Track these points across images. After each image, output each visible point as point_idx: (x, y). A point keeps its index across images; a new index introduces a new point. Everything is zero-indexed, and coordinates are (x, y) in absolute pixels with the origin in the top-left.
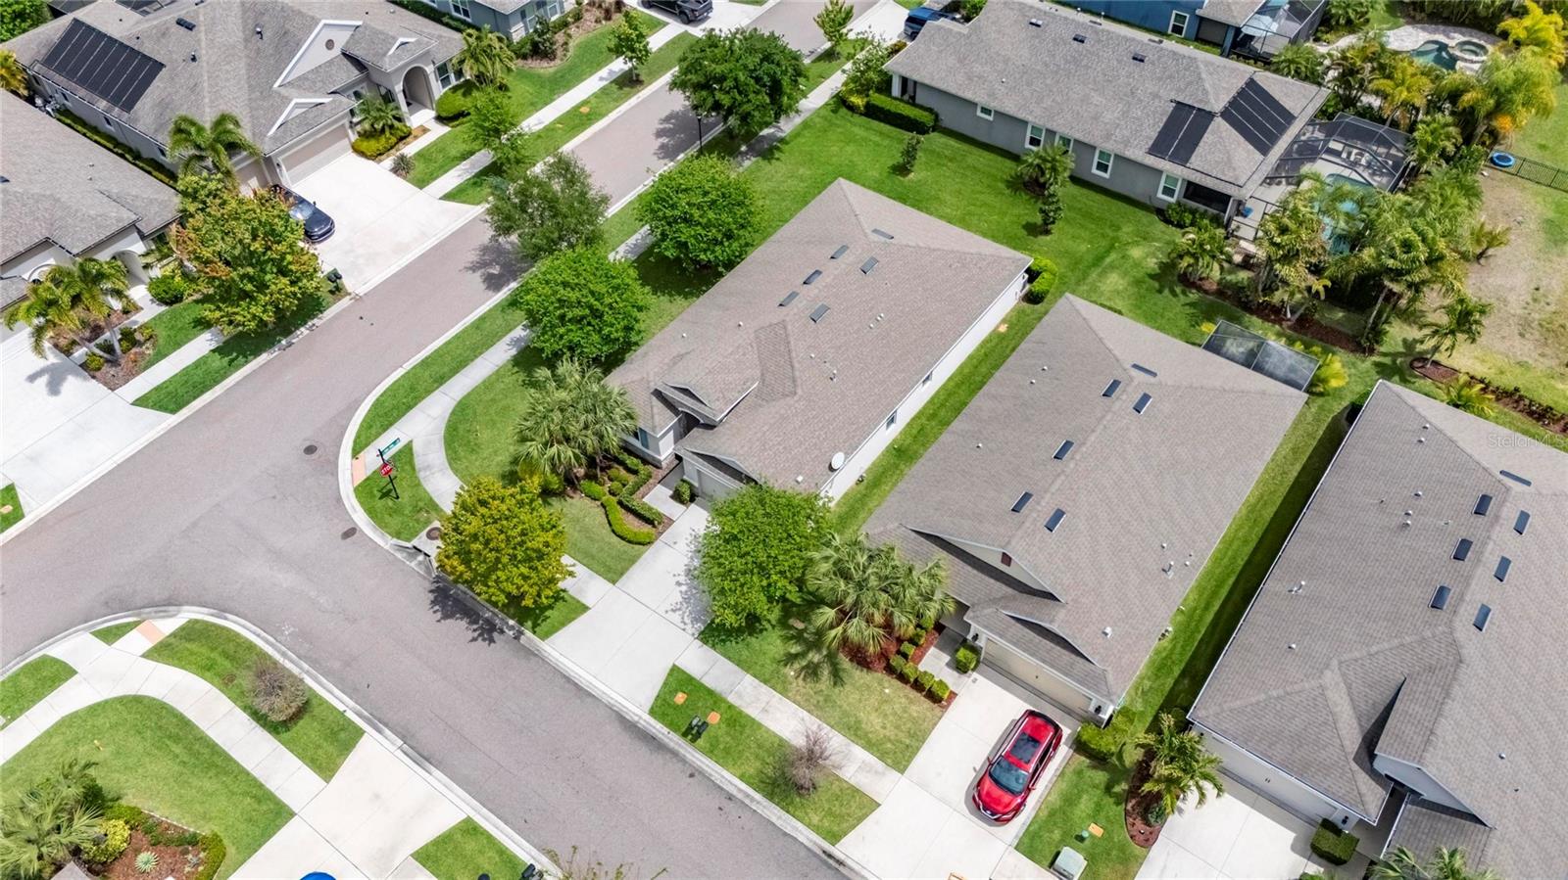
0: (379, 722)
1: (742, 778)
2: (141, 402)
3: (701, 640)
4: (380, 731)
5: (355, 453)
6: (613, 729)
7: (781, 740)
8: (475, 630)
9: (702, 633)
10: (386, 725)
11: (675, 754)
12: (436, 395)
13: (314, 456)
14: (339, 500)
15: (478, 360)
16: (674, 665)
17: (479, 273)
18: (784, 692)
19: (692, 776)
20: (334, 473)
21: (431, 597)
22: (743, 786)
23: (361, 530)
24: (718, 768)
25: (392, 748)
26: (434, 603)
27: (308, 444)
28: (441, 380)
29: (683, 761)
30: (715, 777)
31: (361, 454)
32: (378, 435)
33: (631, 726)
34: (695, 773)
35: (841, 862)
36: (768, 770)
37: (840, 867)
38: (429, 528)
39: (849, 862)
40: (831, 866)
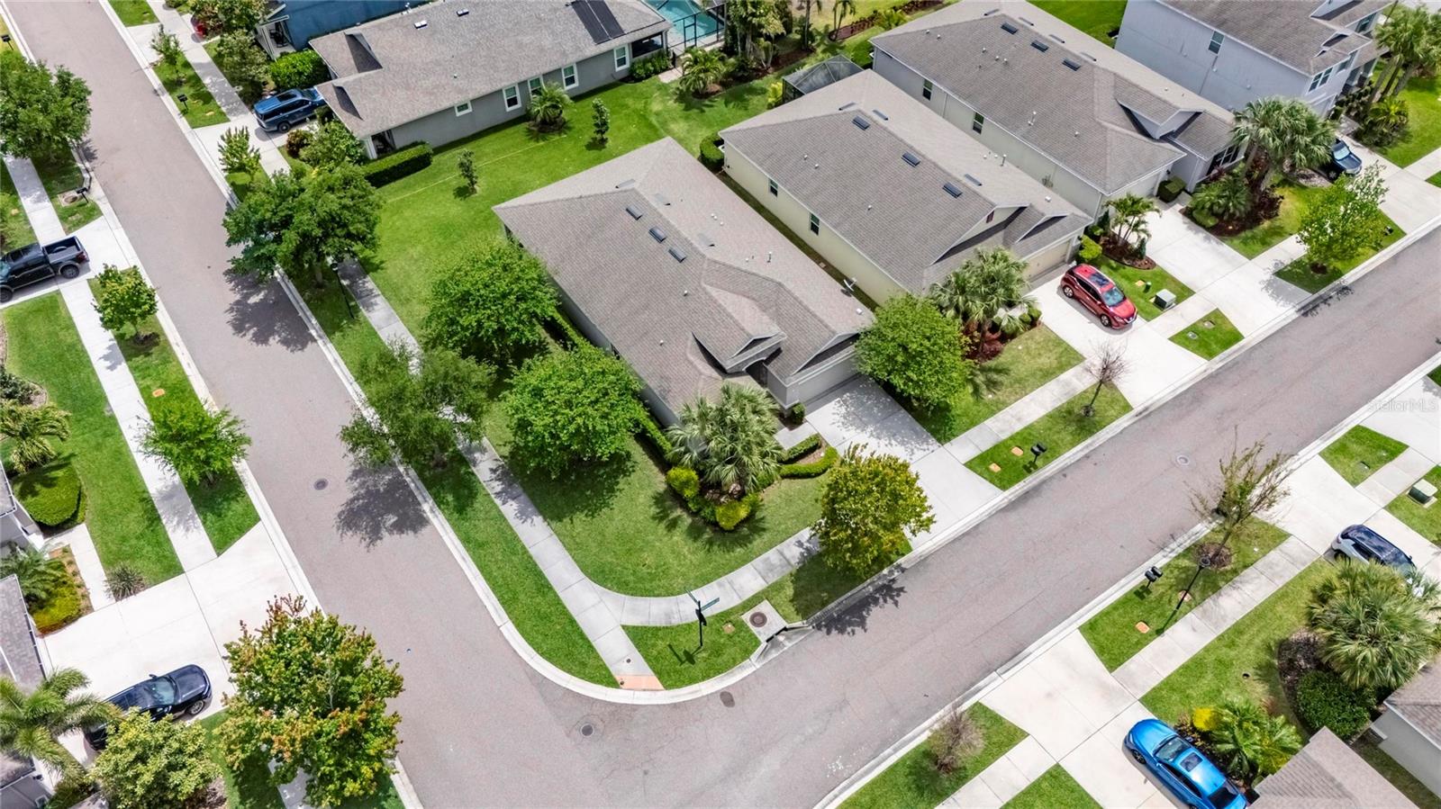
0: (969, 687)
1: (1073, 445)
3: (946, 442)
4: (979, 690)
5: (612, 683)
6: (1013, 517)
7: (1047, 416)
9: (939, 440)
10: (973, 684)
11: (1044, 482)
13: (599, 726)
14: (675, 706)
15: (533, 551)
16: (966, 465)
17: (384, 533)
18: (1005, 404)
19: (1065, 476)
20: (635, 708)
22: (1079, 447)
23: (728, 687)
24: (1061, 458)
25: (1000, 680)
27: (578, 732)
29: (1051, 478)
30: (1068, 462)
31: (618, 678)
32: (598, 657)
33: (1012, 506)
34: (1063, 473)
35: (1146, 409)
36: (1071, 429)
37: (1150, 410)
38: (750, 624)
39: (1146, 405)
40: (1146, 416)
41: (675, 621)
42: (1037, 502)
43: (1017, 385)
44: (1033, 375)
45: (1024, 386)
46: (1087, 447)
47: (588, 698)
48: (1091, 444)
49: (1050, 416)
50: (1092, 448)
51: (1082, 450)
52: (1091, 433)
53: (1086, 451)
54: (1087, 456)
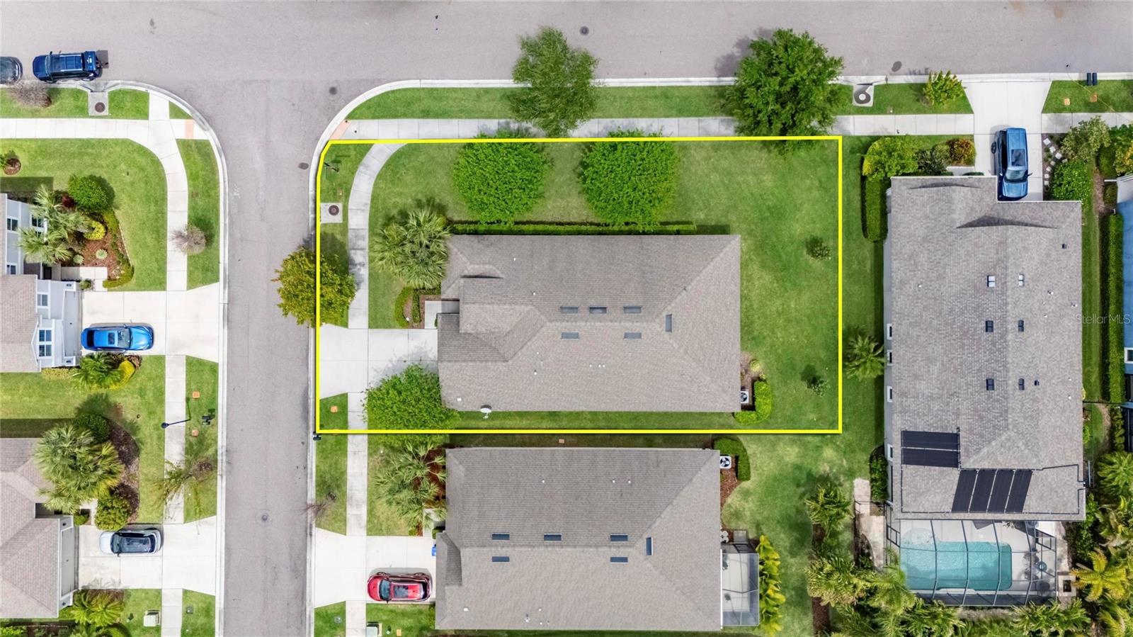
0: (229, 284)
1: (317, 466)
3: (367, 396)
4: (224, 287)
5: (350, 117)
6: (299, 391)
7: (345, 471)
10: (229, 287)
11: (307, 428)
12: (415, 122)
13: (332, 97)
14: (317, 139)
15: (455, 121)
16: (347, 394)
18: (370, 455)
19: (303, 443)
20: (330, 120)
22: (314, 469)
23: (309, 171)
24: (314, 452)
25: (221, 301)
27: (335, 85)
28: (426, 114)
30: (309, 454)
31: (349, 121)
32: (367, 118)
33: (305, 397)
35: (311, 535)
36: (328, 476)
37: (309, 536)
38: (334, 204)
39: (313, 537)
40: (306, 531)
41: (361, 168)
42: (299, 412)
46: (311, 474)
47: (350, 101)
48: (311, 478)
49: (344, 473)
50: (309, 476)
51: (311, 469)
52: (318, 485)
53: (309, 471)
54: (305, 468)
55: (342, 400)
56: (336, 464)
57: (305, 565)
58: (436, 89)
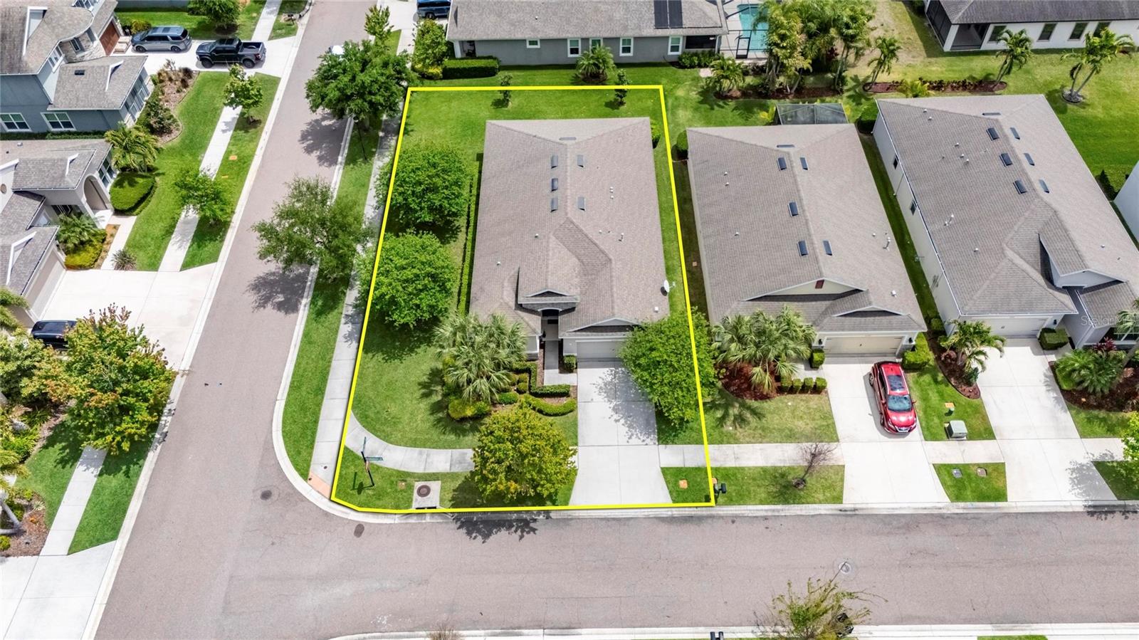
0: (514, 628)
1: (761, 503)
2: (75, 548)
3: (662, 443)
4: (520, 634)
5: (305, 475)
6: (663, 529)
7: (762, 468)
8: (516, 531)
9: (659, 439)
10: (520, 628)
11: (712, 517)
12: (327, 404)
13: (274, 497)
14: (326, 514)
15: (334, 363)
16: (662, 468)
17: (269, 306)
18: (737, 441)
19: (733, 522)
20: (303, 499)
21: (464, 531)
22: (766, 507)
23: (366, 523)
24: (743, 507)
26: (469, 533)
27: (259, 493)
28: (320, 391)
29: (721, 517)
30: (747, 513)
31: (311, 475)
32: (310, 454)
33: (671, 520)
34: (734, 519)
35: (855, 510)
36: (772, 489)
37: (857, 512)
38: (415, 491)
39: (858, 506)
40: (851, 516)
42: (692, 528)
43: (760, 431)
44: (780, 430)
45: (765, 435)
46: (774, 511)
47: (284, 476)
48: (778, 511)
49: (764, 470)
50: (776, 514)
51: (766, 511)
52: (786, 502)
53: (770, 514)
54: (766, 518)
55: (672, 475)
56: (754, 479)
57: (897, 515)
58: (292, 383)
